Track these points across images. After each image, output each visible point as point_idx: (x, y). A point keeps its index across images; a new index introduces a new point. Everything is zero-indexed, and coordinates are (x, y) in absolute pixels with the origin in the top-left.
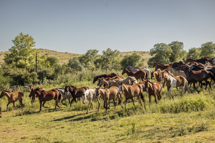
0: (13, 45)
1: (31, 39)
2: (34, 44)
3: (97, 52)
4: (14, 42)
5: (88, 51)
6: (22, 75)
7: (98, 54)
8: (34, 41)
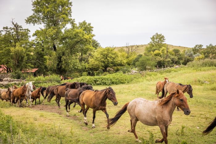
0: (151, 40)
1: (163, 37)
2: (165, 41)
3: (203, 46)
4: (152, 39)
5: (196, 46)
6: (161, 61)
7: (203, 47)
8: (164, 38)
